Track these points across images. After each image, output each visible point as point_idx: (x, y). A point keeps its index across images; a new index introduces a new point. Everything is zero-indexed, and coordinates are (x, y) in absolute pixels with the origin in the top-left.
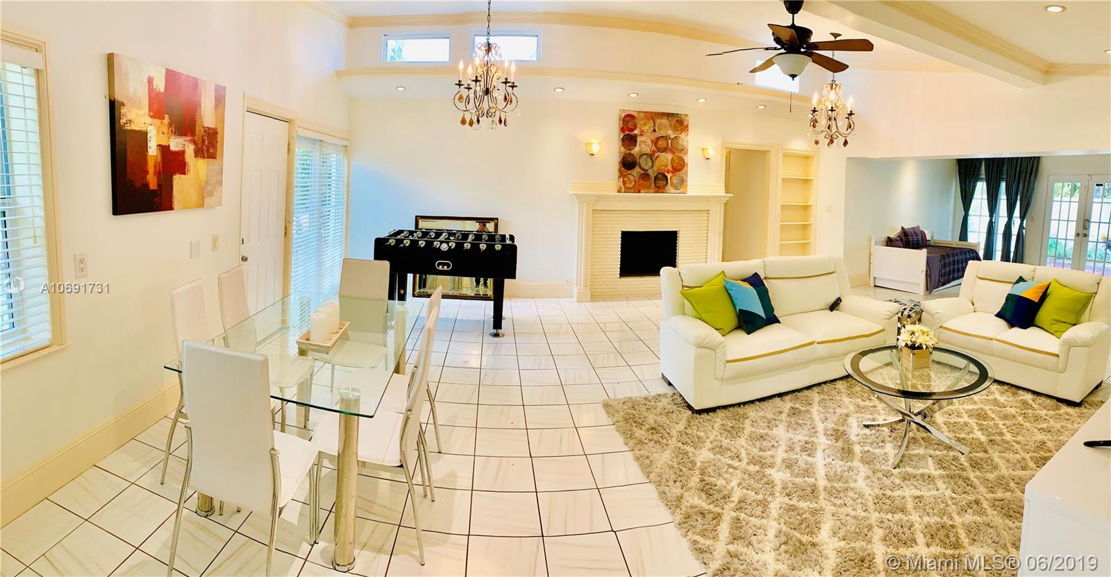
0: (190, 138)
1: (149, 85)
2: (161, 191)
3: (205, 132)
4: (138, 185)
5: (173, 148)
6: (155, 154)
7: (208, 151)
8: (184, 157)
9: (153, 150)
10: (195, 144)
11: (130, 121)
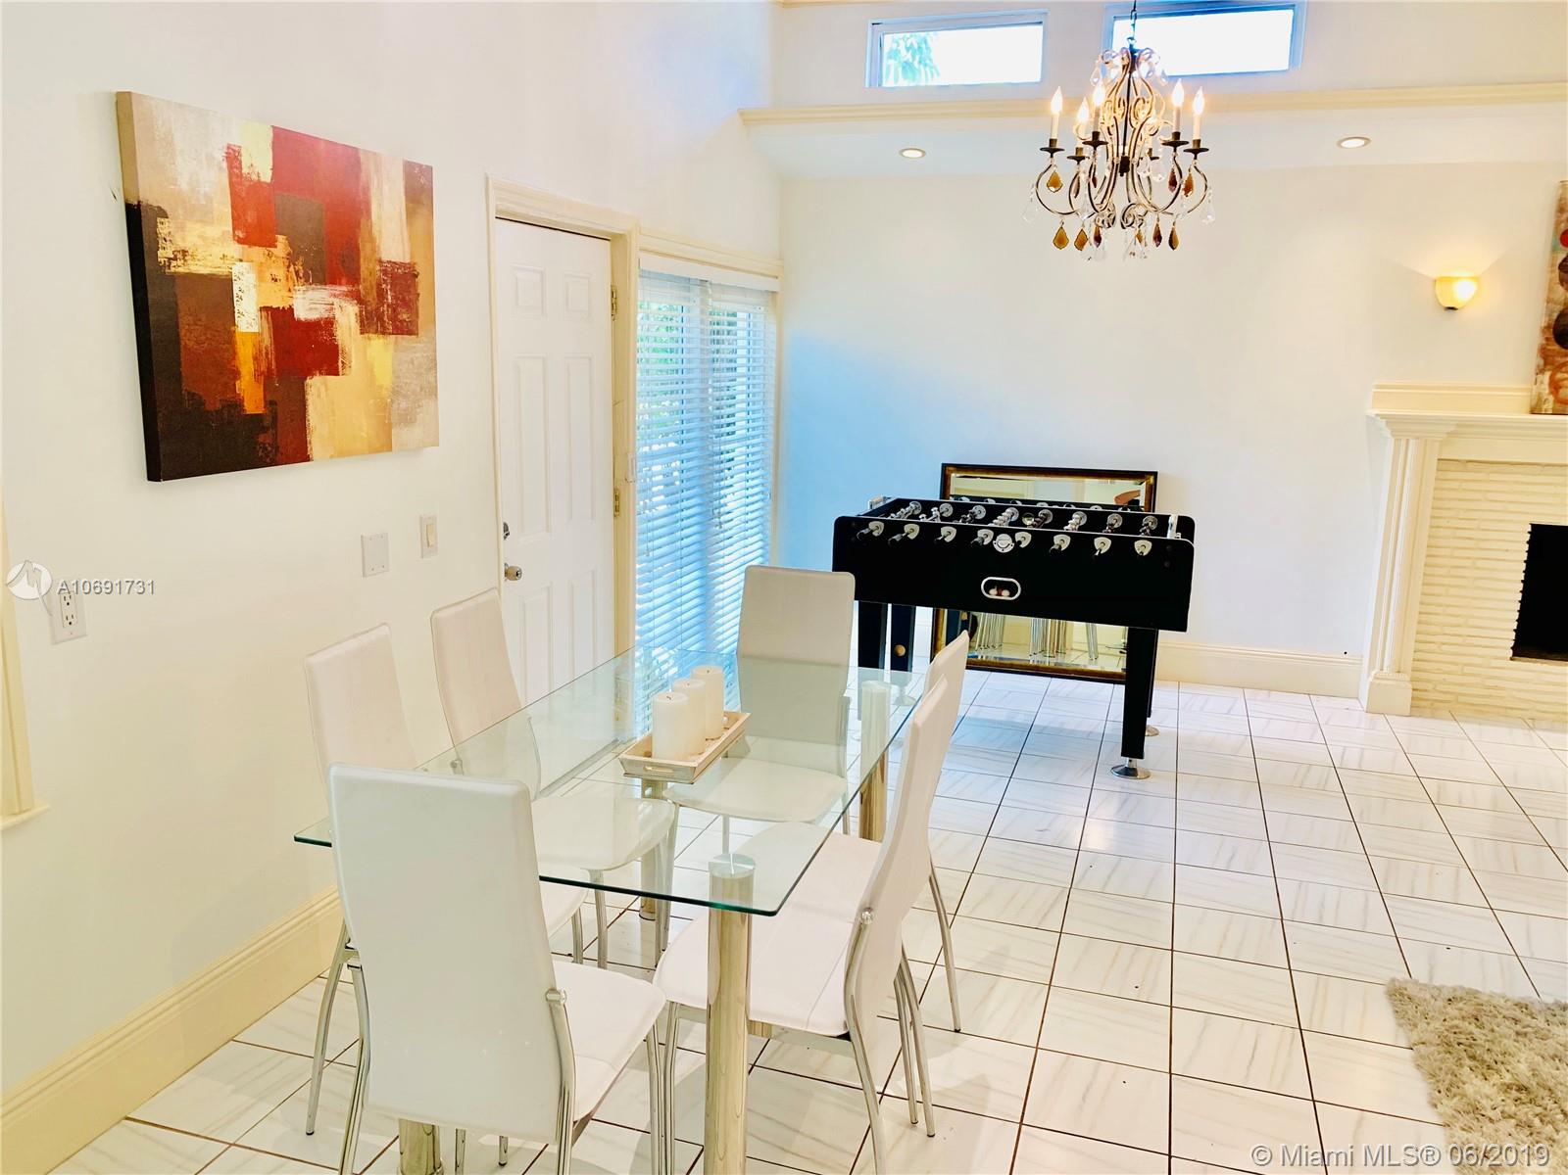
0: (344, 288)
1: (231, 168)
2: (275, 419)
3: (385, 272)
4: (213, 404)
5: (302, 313)
6: (255, 329)
7: (394, 318)
8: (332, 335)
9: (248, 321)
10: (360, 301)
11: (184, 252)
